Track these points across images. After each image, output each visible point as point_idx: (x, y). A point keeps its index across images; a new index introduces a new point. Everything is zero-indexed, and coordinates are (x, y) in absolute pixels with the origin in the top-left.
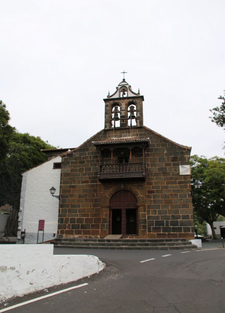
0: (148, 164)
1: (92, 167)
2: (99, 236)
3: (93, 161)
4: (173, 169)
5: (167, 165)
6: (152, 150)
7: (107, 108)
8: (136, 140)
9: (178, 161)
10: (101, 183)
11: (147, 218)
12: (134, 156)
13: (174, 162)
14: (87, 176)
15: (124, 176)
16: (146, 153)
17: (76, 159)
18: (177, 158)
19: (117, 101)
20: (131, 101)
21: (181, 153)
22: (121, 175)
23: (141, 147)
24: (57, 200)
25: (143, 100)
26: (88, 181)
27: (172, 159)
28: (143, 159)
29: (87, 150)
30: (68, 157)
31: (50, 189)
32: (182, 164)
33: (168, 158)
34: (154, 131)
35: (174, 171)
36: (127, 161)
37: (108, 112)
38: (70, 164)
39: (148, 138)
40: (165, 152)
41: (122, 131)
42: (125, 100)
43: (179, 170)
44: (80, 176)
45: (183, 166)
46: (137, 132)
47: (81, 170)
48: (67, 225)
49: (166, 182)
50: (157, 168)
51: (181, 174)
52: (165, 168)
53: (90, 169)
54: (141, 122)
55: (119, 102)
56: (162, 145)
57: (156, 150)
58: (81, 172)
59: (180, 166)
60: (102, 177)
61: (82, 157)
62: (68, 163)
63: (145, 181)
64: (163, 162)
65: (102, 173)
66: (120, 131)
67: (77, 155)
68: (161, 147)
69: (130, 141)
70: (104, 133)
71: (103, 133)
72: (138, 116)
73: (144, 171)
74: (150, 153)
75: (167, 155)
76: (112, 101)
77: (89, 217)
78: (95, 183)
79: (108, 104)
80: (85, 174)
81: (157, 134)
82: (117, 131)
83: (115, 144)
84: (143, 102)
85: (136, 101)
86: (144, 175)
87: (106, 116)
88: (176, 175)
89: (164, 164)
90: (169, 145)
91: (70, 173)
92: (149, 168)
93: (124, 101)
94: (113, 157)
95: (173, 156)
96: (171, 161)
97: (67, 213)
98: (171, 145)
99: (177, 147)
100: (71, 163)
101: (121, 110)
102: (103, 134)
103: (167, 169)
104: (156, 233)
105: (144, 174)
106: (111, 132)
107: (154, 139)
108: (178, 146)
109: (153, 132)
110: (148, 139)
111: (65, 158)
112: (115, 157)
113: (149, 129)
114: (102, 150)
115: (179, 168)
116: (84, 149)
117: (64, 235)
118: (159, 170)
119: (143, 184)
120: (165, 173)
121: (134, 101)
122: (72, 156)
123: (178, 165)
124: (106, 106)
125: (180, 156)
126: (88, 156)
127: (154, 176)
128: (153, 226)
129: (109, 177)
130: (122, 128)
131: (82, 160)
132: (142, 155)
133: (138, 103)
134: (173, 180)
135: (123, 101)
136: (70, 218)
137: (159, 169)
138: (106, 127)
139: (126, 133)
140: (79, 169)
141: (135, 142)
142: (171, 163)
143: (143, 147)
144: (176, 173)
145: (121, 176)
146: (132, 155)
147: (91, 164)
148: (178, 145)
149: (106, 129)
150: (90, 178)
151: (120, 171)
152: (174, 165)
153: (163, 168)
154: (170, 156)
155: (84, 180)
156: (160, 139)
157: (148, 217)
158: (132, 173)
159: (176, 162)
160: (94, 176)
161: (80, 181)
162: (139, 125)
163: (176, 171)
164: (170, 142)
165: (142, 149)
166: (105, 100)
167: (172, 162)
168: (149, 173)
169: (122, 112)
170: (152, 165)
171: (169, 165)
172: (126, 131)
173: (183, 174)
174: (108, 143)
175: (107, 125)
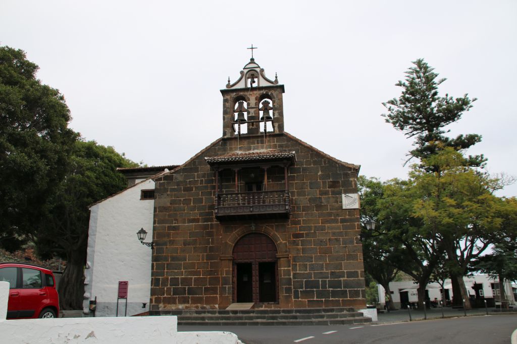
0: (293, 193)
1: (204, 197)
2: (217, 306)
3: (206, 187)
4: (332, 200)
5: (322, 193)
6: (298, 171)
7: (227, 104)
8: (274, 156)
9: (339, 187)
10: (219, 223)
11: (292, 277)
12: (271, 180)
13: (333, 189)
14: (196, 211)
15: (256, 212)
16: (289, 175)
17: (178, 184)
18: (338, 182)
19: (242, 93)
20: (265, 93)
21: (344, 175)
22: (251, 209)
23: (282, 166)
24: (150, 249)
25: (284, 92)
26: (198, 219)
27: (331, 183)
28: (285, 184)
29: (196, 170)
30: (166, 181)
31: (138, 232)
32: (346, 192)
33: (324, 183)
34: (301, 141)
35: (335, 203)
36: (259, 188)
37: (228, 110)
38: (169, 193)
39: (294, 152)
40: (319, 174)
41: (251, 140)
42: (255, 92)
43: (341, 202)
44: (184, 210)
45: (347, 194)
46: (274, 142)
47: (187, 202)
48: (166, 289)
49: (321, 220)
50: (307, 198)
51: (344, 207)
52: (320, 198)
53: (201, 201)
54: (281, 127)
55: (246, 95)
56: (315, 163)
57: (304, 169)
58: (187, 204)
59: (343, 195)
60: (222, 212)
61: (188, 180)
62: (166, 190)
63: (289, 218)
64: (317, 188)
65: (222, 206)
66: (248, 140)
67: (179, 177)
68: (312, 166)
69: (265, 157)
70: (222, 143)
71: (220, 143)
72: (275, 117)
73: (287, 203)
74: (295, 175)
75: (322, 177)
76: (235, 94)
77: (201, 276)
78: (209, 223)
79: (228, 97)
80: (193, 209)
81: (306, 145)
82: (243, 141)
83: (241, 161)
84: (283, 94)
85: (272, 94)
86: (287, 210)
87: (226, 117)
88: (337, 209)
89: (318, 192)
90: (325, 162)
91: (169, 207)
92: (294, 198)
93: (254, 94)
94: (238, 181)
95: (331, 180)
96: (329, 188)
97: (166, 271)
98: (329, 162)
99: (337, 165)
100: (170, 191)
101: (250, 107)
102: (221, 145)
103: (323, 200)
104: (306, 300)
105: (287, 207)
106: (233, 142)
107: (301, 152)
108: (339, 164)
109: (299, 141)
110: (294, 154)
111: (161, 182)
112: (240, 181)
113: (293, 137)
114: (220, 170)
115: (341, 198)
116: (191, 168)
117: (161, 305)
118: (310, 202)
119: (285, 223)
120: (319, 207)
121: (270, 94)
122: (173, 180)
123: (340, 194)
124: (225, 101)
125: (343, 179)
126: (198, 180)
127: (303, 211)
128: (302, 288)
129: (233, 213)
130: (251, 135)
131: (189, 186)
132: (283, 178)
133: (275, 97)
134: (331, 216)
135: (251, 93)
136: (170, 277)
137: (310, 200)
138: (225, 133)
139: (258, 143)
140: (184, 200)
141: (272, 159)
142: (328, 191)
143: (285, 166)
144: (336, 205)
145: (251, 212)
146: (268, 179)
147: (202, 192)
148: (339, 162)
149: (225, 137)
150: (201, 214)
151: (249, 203)
152: (333, 193)
153: (317, 198)
154: (328, 179)
155: (191, 218)
156: (311, 152)
157: (294, 274)
158: (269, 206)
159: (336, 189)
160: (207, 211)
161: (185, 219)
162: (277, 132)
163: (337, 202)
164: (327, 158)
165: (284, 168)
166: (223, 92)
167: (330, 189)
168: (295, 207)
169: (250, 110)
170: (299, 194)
171: (326, 193)
172: (258, 141)
173: (348, 207)
174: (230, 159)
175: (226, 130)
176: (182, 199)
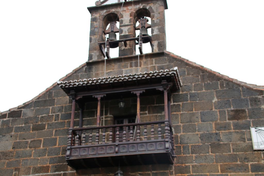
0: (177, 128)
1: (58, 137)
3: (62, 124)
4: (235, 137)
5: (220, 127)
6: (184, 98)
7: (95, 23)
9: (245, 117)
10: (75, 171)
13: (236, 121)
14: (46, 157)
16: (172, 104)
17: (26, 121)
18: (244, 111)
19: (113, 10)
20: (141, 7)
22: (117, 149)
25: (166, 7)
26: (48, 167)
27: (232, 113)
29: (52, 102)
30: (11, 119)
32: (257, 125)
33: (222, 113)
34: (188, 60)
35: (239, 140)
37: (96, 30)
38: (13, 133)
39: (176, 68)
40: (214, 101)
41: (123, 63)
42: (130, 7)
43: (251, 139)
44: (31, 156)
45: (260, 128)
46: (153, 64)
47: (35, 144)
49: (221, 166)
50: (198, 134)
51: (255, 147)
52: (216, 134)
53: (54, 142)
54: (162, 45)
55: (118, 12)
56: (208, 87)
57: (193, 96)
58: (35, 147)
59: (253, 130)
61: (40, 116)
62: (9, 130)
64: (212, 121)
65: (76, 146)
66: (119, 63)
67: (29, 113)
68: (204, 91)
69: (136, 77)
70: (86, 69)
71: (84, 69)
72: (154, 34)
73: (167, 140)
74: (181, 103)
75: (218, 105)
76: (105, 11)
78: (62, 172)
79: (97, 15)
80: (43, 153)
81: (194, 65)
82: (113, 64)
85: (151, 7)
86: (168, 149)
87: (93, 38)
88: (244, 150)
89: (214, 126)
90: (222, 85)
91: (11, 152)
92: (179, 135)
93: (128, 9)
94: (102, 114)
95: (232, 109)
96: (229, 119)
98: (228, 84)
100: (16, 131)
101: (122, 25)
103: (222, 137)
105: (167, 145)
106: (100, 66)
107: (188, 74)
109: (185, 61)
110: (176, 71)
111: (5, 119)
112: (106, 114)
113: (177, 56)
114: (78, 98)
115: (250, 132)
116: (45, 101)
118: (202, 140)
119: (166, 171)
120: (216, 147)
121: (148, 8)
122: (20, 116)
123: (248, 127)
124: (93, 20)
125: (250, 107)
126: (53, 115)
127: (192, 153)
130: (122, 57)
131: (40, 123)
132: (162, 109)
133: (155, 10)
135: (125, 9)
137: (202, 137)
138: (90, 57)
139: (131, 66)
140: (31, 141)
142: (229, 124)
143: (165, 89)
144: (243, 145)
145: (117, 153)
146: (142, 109)
147: (56, 131)
149: (91, 61)
151: (114, 141)
152: (237, 126)
153: (212, 134)
154: (227, 107)
155: (39, 165)
156: (201, 74)
159: (241, 122)
160: (61, 155)
161: (30, 168)
163: (244, 140)
164: (225, 80)
166: (91, 10)
167: (231, 122)
168: (180, 147)
169: (122, 28)
170: (186, 129)
171: (226, 127)
173: (263, 147)
175: (93, 54)
176: (29, 141)
